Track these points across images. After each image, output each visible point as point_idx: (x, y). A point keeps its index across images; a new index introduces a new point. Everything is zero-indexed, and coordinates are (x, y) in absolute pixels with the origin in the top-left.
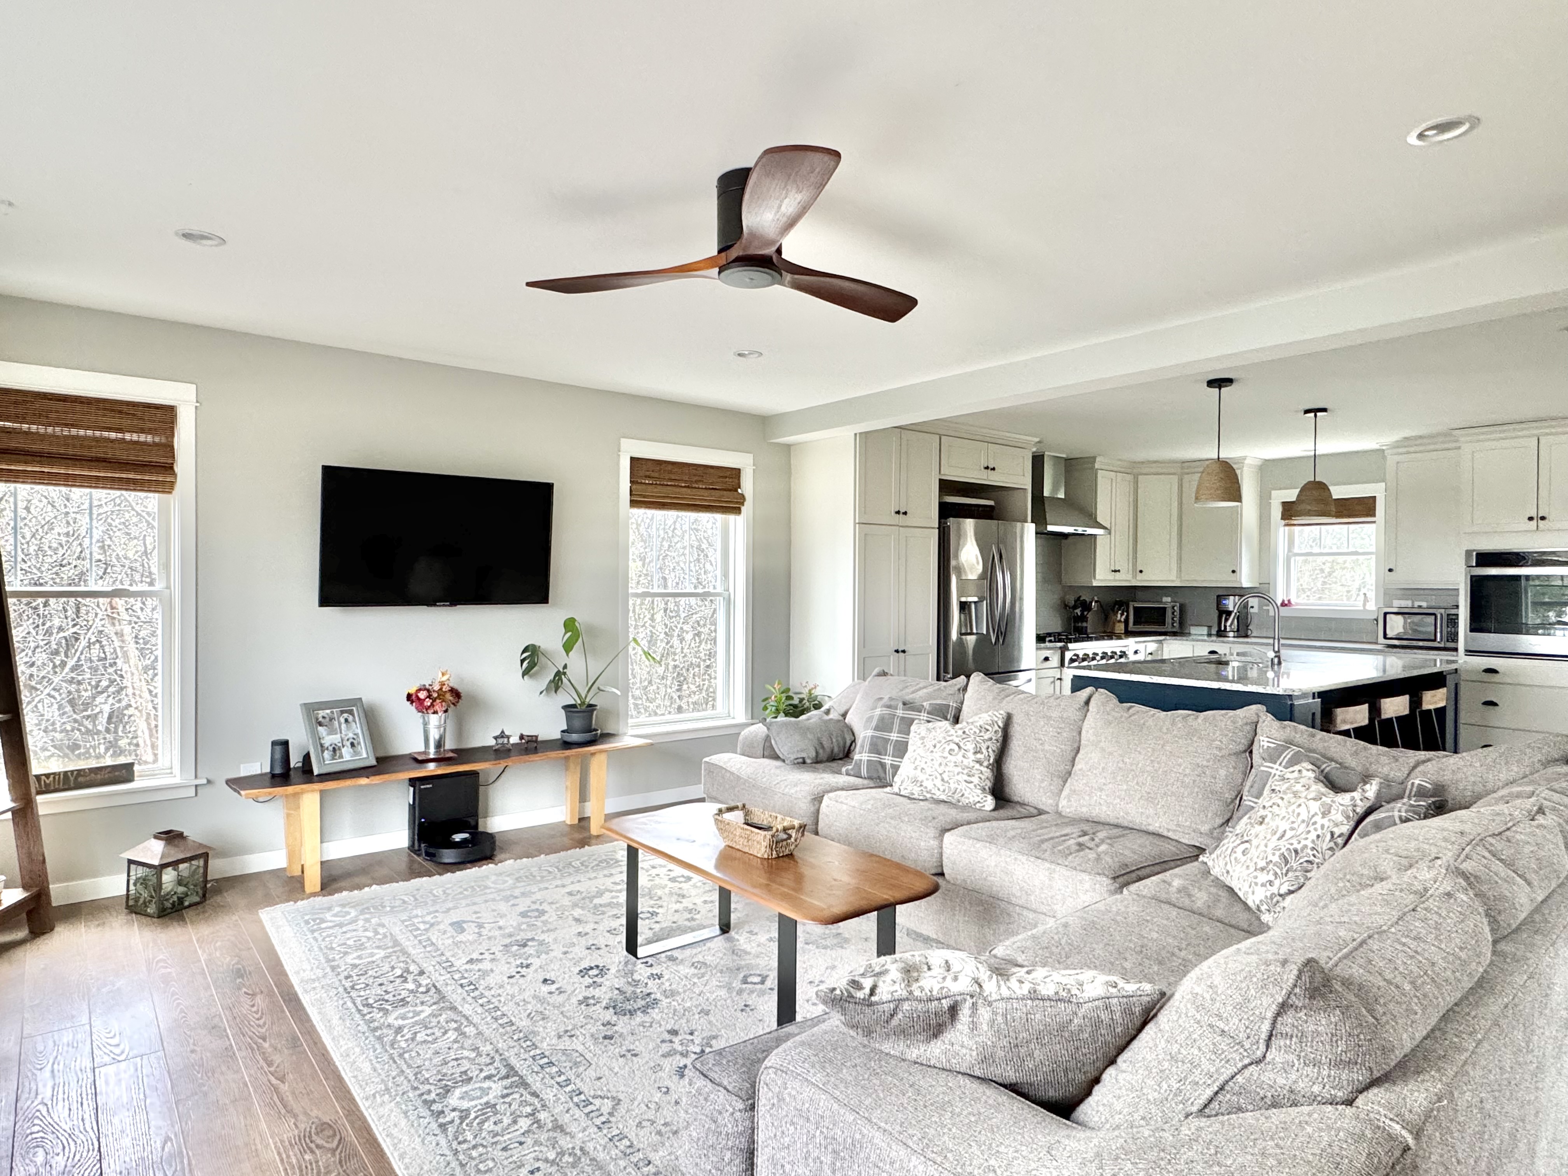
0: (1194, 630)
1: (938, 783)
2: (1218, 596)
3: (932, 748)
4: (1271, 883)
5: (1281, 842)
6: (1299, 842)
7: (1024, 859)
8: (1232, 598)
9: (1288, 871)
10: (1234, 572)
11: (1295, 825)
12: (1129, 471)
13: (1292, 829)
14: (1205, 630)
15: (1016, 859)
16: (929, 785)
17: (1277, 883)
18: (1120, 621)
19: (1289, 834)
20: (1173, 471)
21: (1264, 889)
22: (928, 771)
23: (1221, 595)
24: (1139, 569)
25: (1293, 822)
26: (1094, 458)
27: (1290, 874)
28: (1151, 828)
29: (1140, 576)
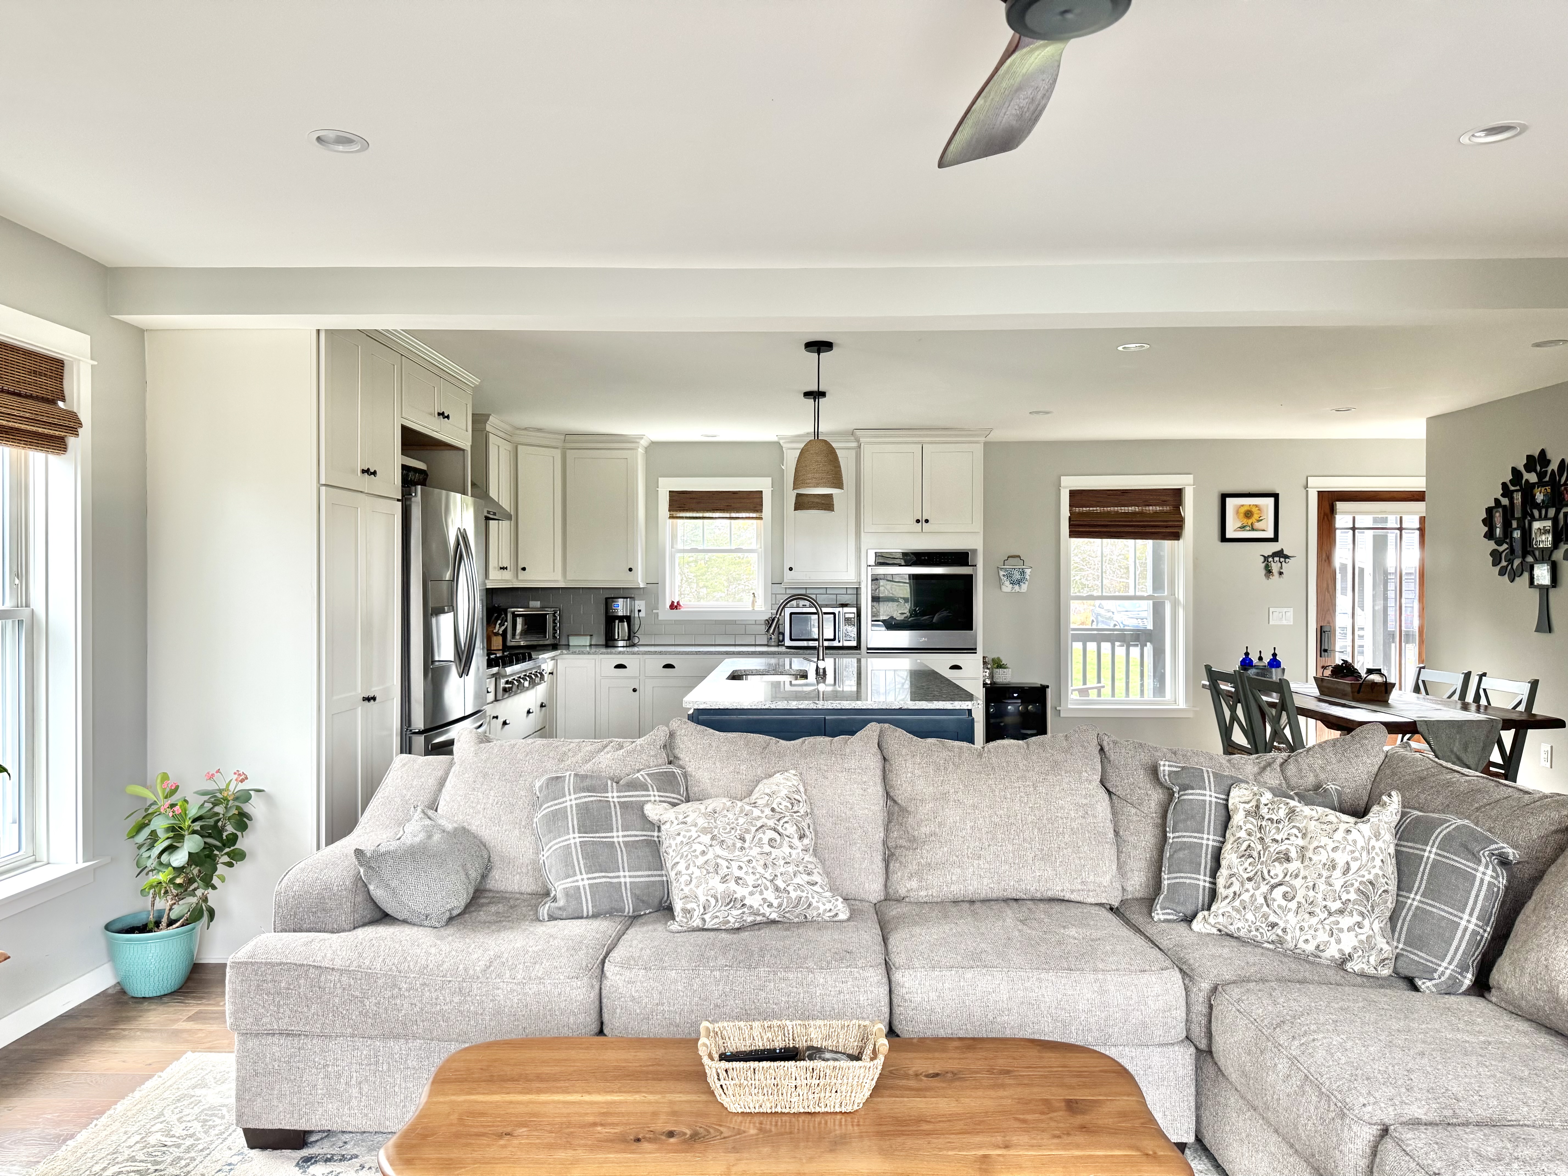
0: (574, 641)
1: (770, 895)
2: (607, 599)
3: (739, 844)
4: (1359, 925)
5: (1350, 876)
6: (1370, 873)
7: (1051, 976)
8: (621, 601)
9: (1372, 906)
10: (630, 570)
11: (1357, 854)
12: (508, 437)
13: (1356, 859)
14: (586, 641)
15: (1040, 980)
16: (754, 901)
17: (1366, 922)
18: (497, 634)
19: (1354, 866)
20: (554, 444)
21: (1353, 934)
22: (751, 880)
23: (609, 597)
24: (521, 566)
25: (1353, 852)
26: (488, 416)
27: (1376, 910)
28: (1050, 894)
29: (522, 575)
